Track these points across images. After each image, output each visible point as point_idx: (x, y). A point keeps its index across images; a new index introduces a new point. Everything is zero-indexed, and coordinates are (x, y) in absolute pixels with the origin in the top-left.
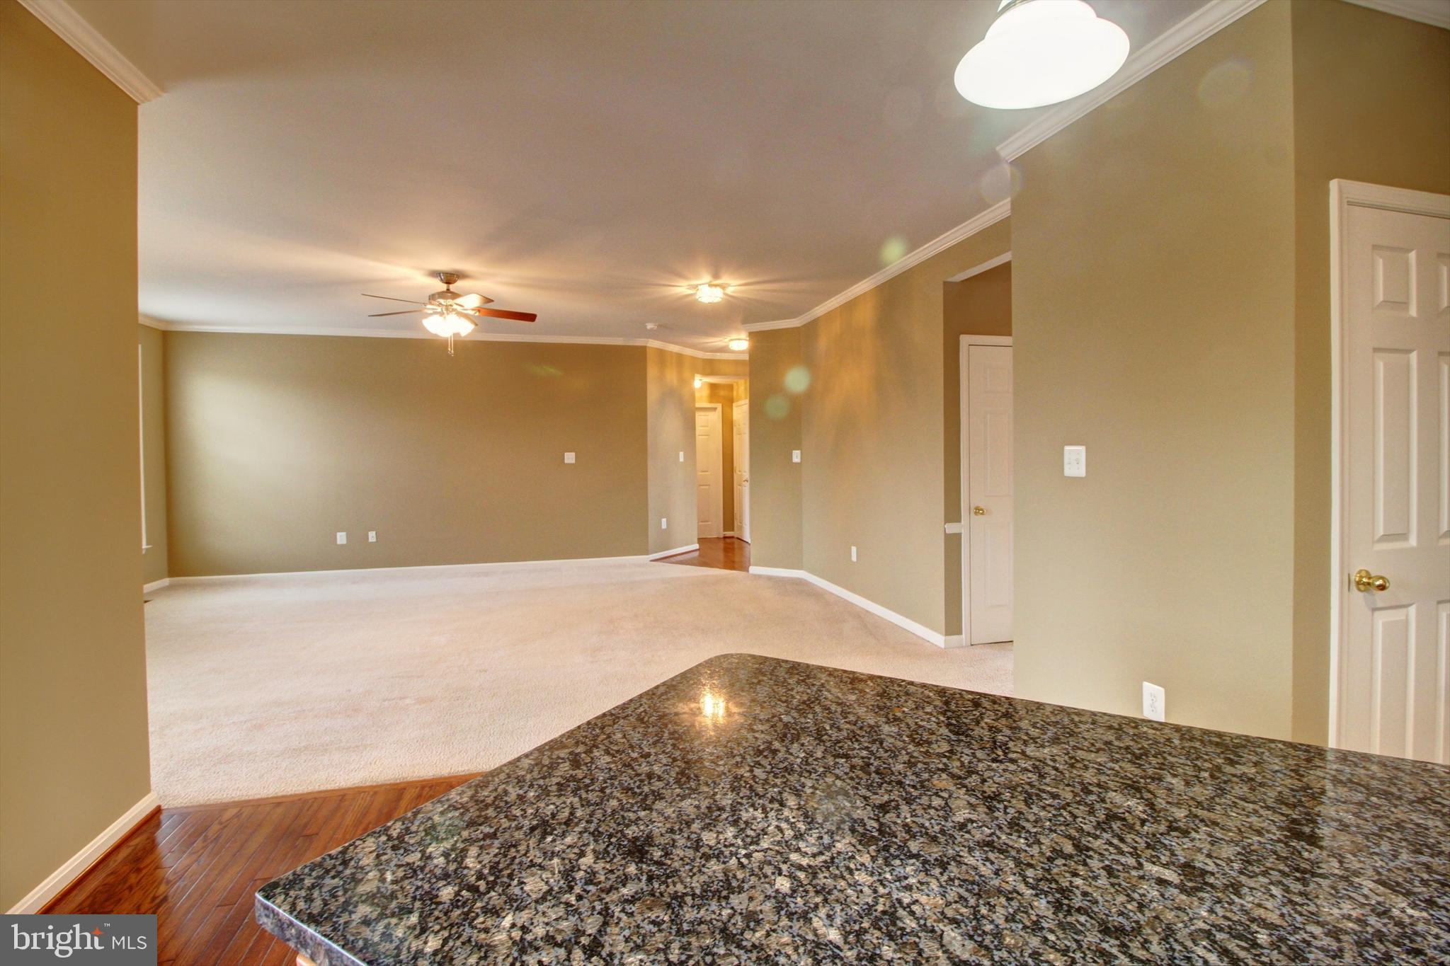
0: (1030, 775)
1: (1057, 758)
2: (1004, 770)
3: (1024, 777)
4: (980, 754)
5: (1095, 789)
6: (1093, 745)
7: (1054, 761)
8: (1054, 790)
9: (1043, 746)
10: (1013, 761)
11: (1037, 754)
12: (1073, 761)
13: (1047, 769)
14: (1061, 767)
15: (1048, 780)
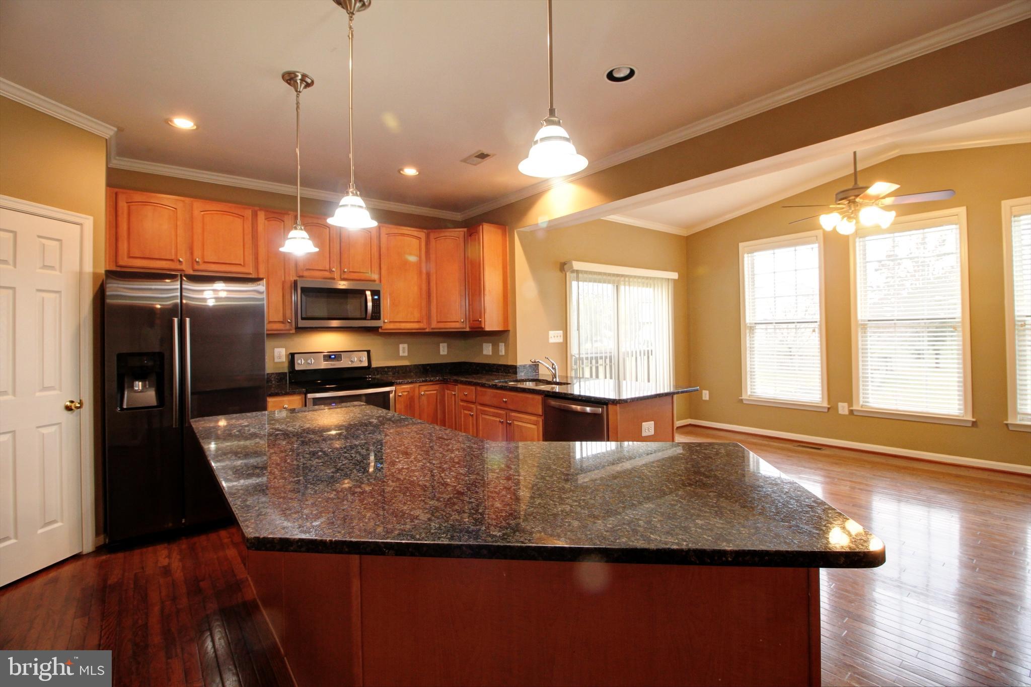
0: (565, 496)
1: (554, 506)
2: (577, 497)
3: (567, 495)
4: (592, 502)
5: (537, 496)
6: (534, 517)
7: (555, 505)
8: (554, 493)
9: (562, 511)
10: (576, 501)
11: (564, 507)
12: (546, 506)
13: (558, 500)
14: (551, 502)
15: (557, 496)
